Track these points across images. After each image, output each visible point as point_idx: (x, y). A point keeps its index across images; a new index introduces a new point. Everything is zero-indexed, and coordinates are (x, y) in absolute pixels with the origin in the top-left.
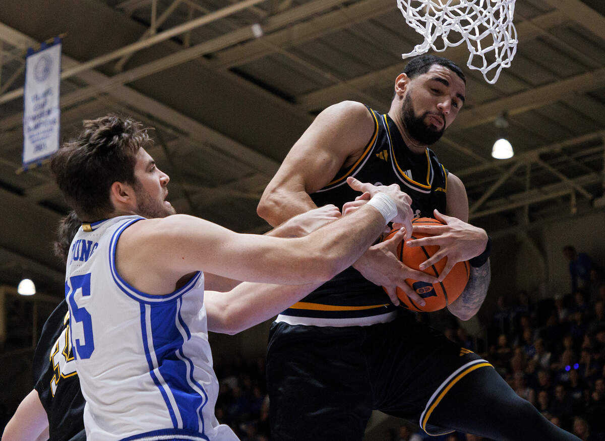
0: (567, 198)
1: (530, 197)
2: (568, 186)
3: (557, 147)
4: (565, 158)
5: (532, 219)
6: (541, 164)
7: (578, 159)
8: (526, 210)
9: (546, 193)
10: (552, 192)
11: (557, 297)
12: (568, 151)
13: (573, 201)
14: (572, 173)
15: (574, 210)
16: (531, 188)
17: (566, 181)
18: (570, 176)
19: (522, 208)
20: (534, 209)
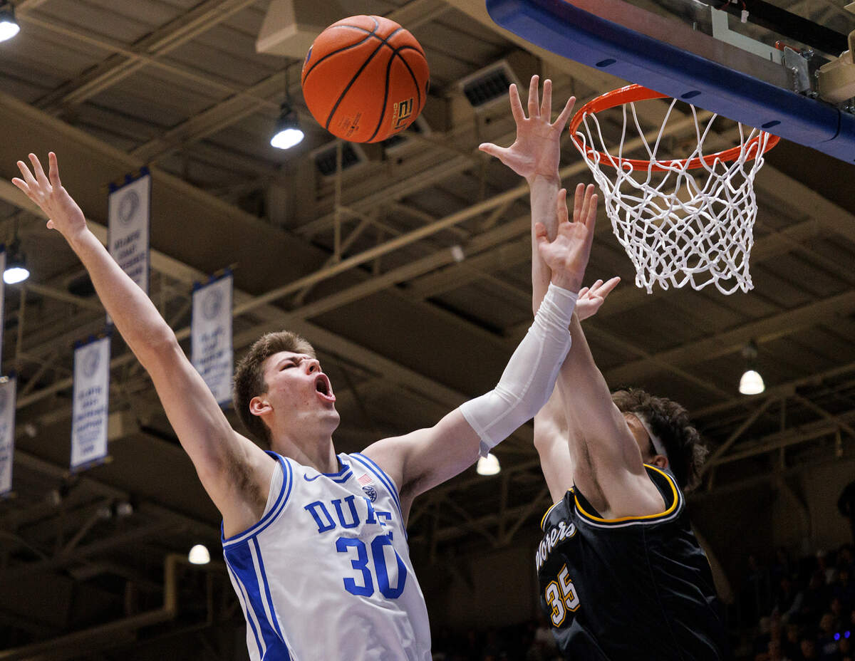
0: (830, 439)
1: (786, 438)
2: (830, 424)
3: (817, 379)
4: (827, 391)
5: (789, 463)
6: (798, 398)
7: (843, 392)
8: (782, 452)
9: (804, 433)
10: (814, 432)
12: (830, 383)
13: (839, 442)
14: (836, 409)
15: (839, 452)
16: (787, 427)
17: (829, 418)
18: (834, 412)
19: (777, 451)
20: (793, 453)
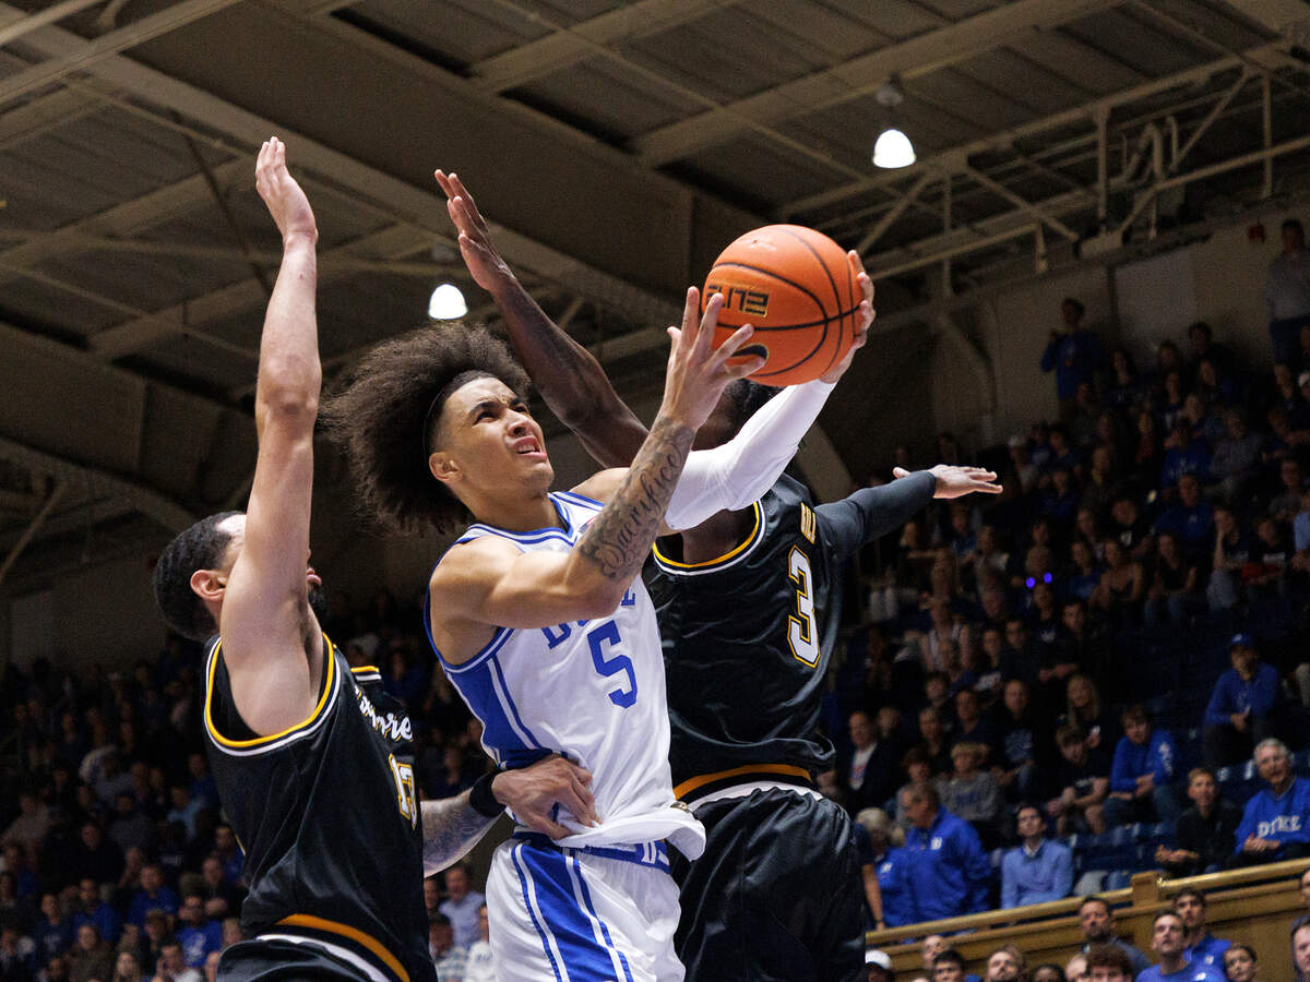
0: (1027, 242)
1: (957, 242)
2: (1030, 217)
3: (1004, 140)
4: (1020, 161)
5: (958, 288)
6: (974, 175)
7: (1047, 162)
8: (947, 268)
9: (984, 234)
10: (998, 231)
11: (1013, 442)
12: (1023, 148)
13: (1041, 248)
14: (1036, 192)
15: (1042, 266)
16: (954, 227)
17: (1025, 207)
18: (1032, 198)
19: (938, 265)
20: (961, 266)
